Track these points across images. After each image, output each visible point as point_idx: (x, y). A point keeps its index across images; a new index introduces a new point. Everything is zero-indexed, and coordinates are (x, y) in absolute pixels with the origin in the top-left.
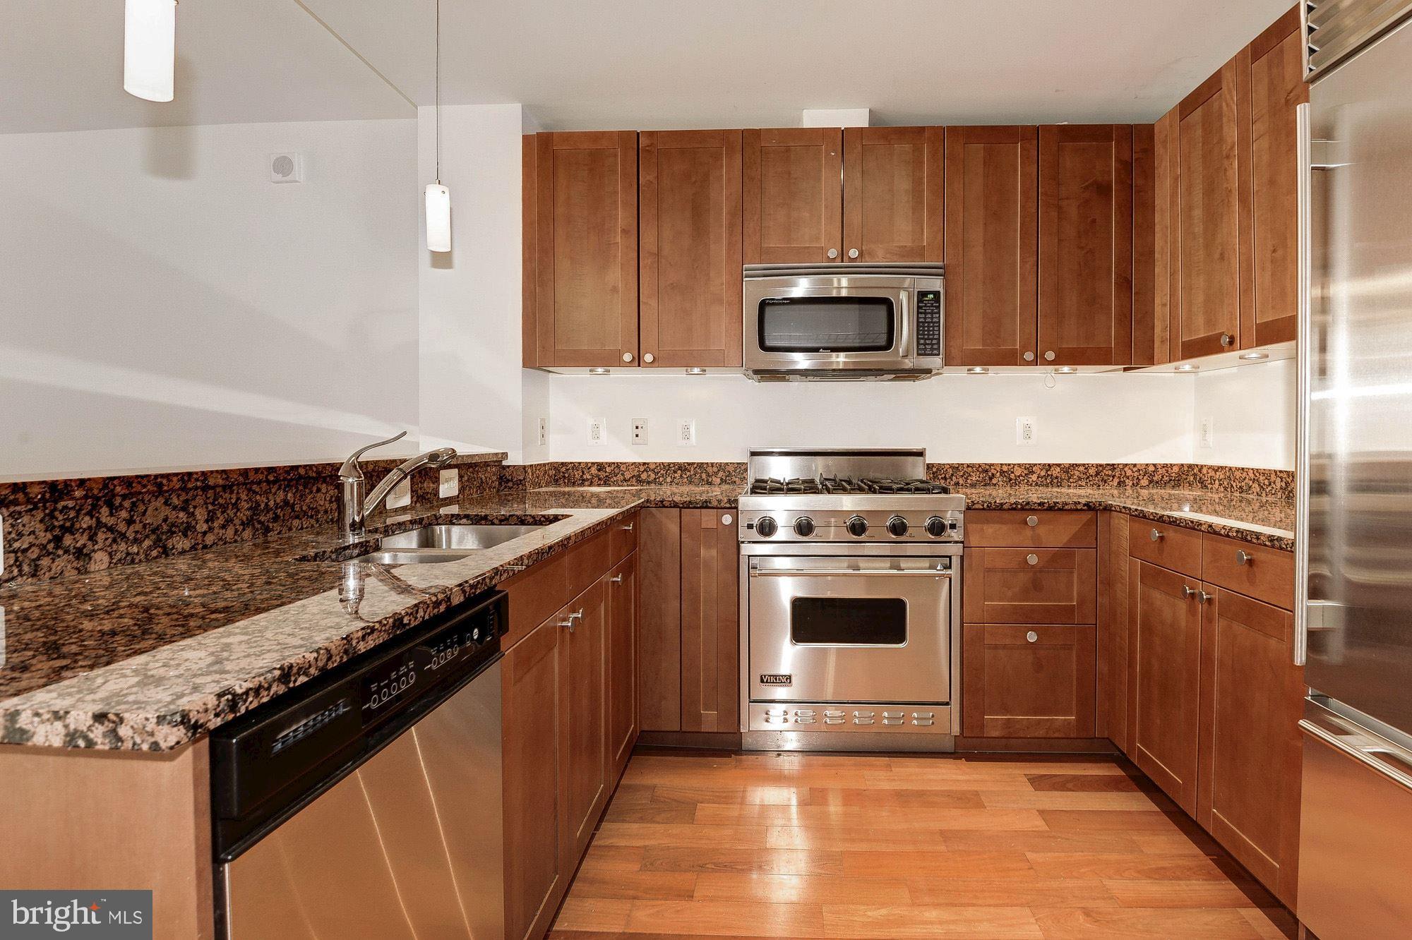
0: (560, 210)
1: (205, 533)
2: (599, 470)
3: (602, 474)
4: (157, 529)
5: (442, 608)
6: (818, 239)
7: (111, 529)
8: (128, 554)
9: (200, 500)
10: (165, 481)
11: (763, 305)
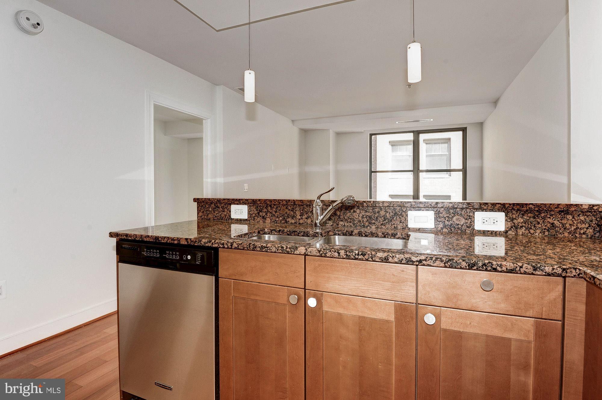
1: (300, 219)
4: (284, 215)
5: (176, 242)
7: (271, 213)
8: (275, 220)
9: (298, 209)
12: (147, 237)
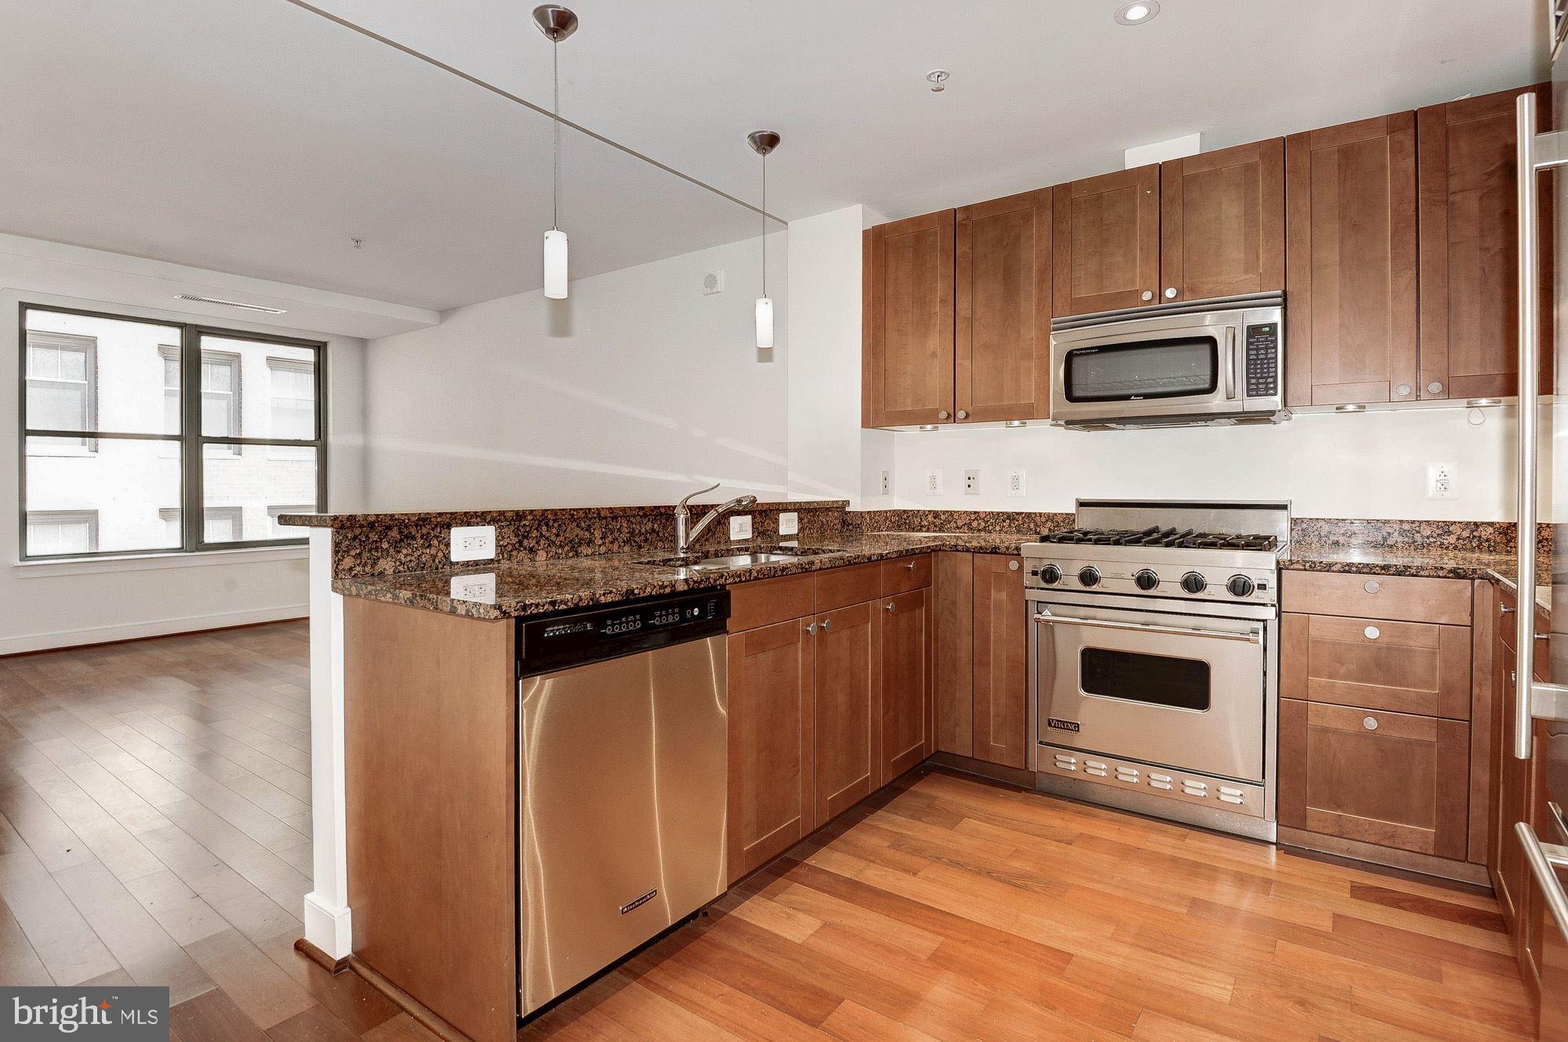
0: (890, 291)
1: (600, 546)
2: (935, 518)
3: (938, 522)
4: (572, 540)
5: (668, 590)
6: (1133, 282)
7: (547, 538)
8: (556, 553)
9: (597, 525)
10: (575, 513)
11: (1070, 357)
12: (608, 594)
